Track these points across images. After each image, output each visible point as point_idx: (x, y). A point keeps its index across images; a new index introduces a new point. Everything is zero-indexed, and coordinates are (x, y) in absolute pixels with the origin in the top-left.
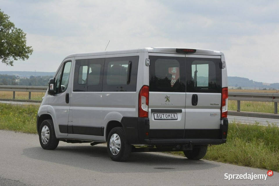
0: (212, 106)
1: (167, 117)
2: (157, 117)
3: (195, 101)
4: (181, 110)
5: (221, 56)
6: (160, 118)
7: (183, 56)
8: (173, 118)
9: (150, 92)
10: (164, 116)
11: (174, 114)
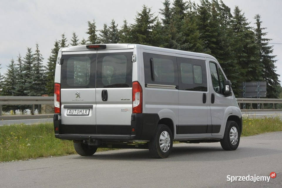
0: (123, 101)
1: (78, 113)
2: (69, 113)
3: (105, 96)
5: (133, 49)
7: (95, 52)
8: (84, 114)
9: (61, 89)
11: (86, 110)
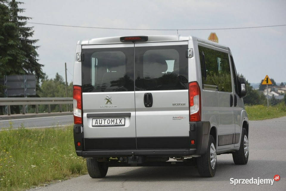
0: (175, 106)
1: (109, 123)
2: (96, 123)
4: (130, 113)
5: (188, 41)
6: (99, 124)
8: (118, 124)
10: (105, 122)
11: (121, 119)
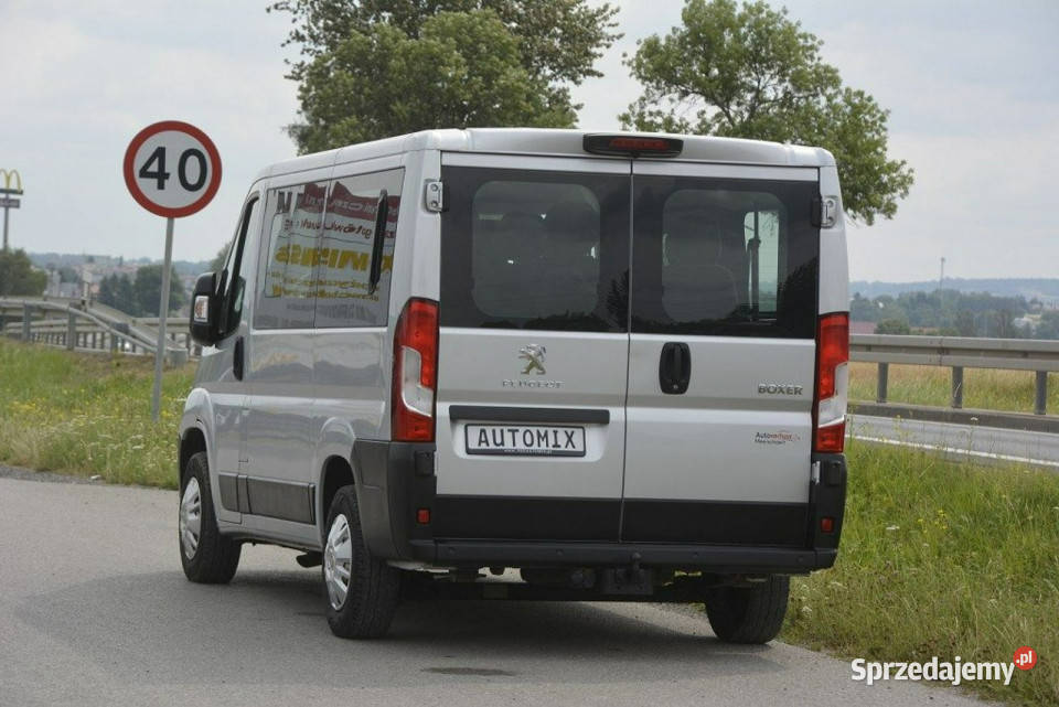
0: (766, 396)
1: (529, 442)
2: (480, 442)
3: (675, 373)
4: (607, 413)
5: (818, 168)
6: (492, 446)
7: (622, 168)
8: (561, 449)
9: (443, 331)
10: (516, 438)
11: (569, 431)
